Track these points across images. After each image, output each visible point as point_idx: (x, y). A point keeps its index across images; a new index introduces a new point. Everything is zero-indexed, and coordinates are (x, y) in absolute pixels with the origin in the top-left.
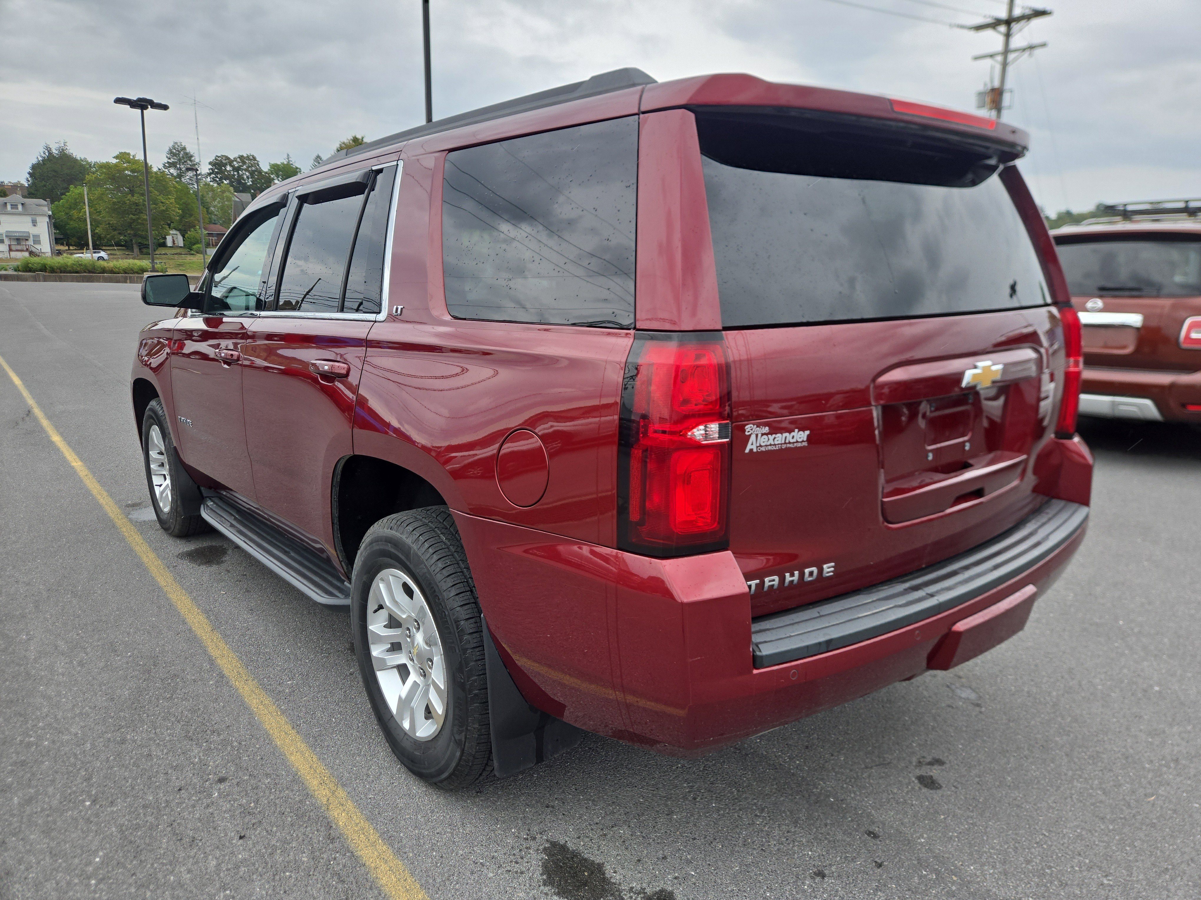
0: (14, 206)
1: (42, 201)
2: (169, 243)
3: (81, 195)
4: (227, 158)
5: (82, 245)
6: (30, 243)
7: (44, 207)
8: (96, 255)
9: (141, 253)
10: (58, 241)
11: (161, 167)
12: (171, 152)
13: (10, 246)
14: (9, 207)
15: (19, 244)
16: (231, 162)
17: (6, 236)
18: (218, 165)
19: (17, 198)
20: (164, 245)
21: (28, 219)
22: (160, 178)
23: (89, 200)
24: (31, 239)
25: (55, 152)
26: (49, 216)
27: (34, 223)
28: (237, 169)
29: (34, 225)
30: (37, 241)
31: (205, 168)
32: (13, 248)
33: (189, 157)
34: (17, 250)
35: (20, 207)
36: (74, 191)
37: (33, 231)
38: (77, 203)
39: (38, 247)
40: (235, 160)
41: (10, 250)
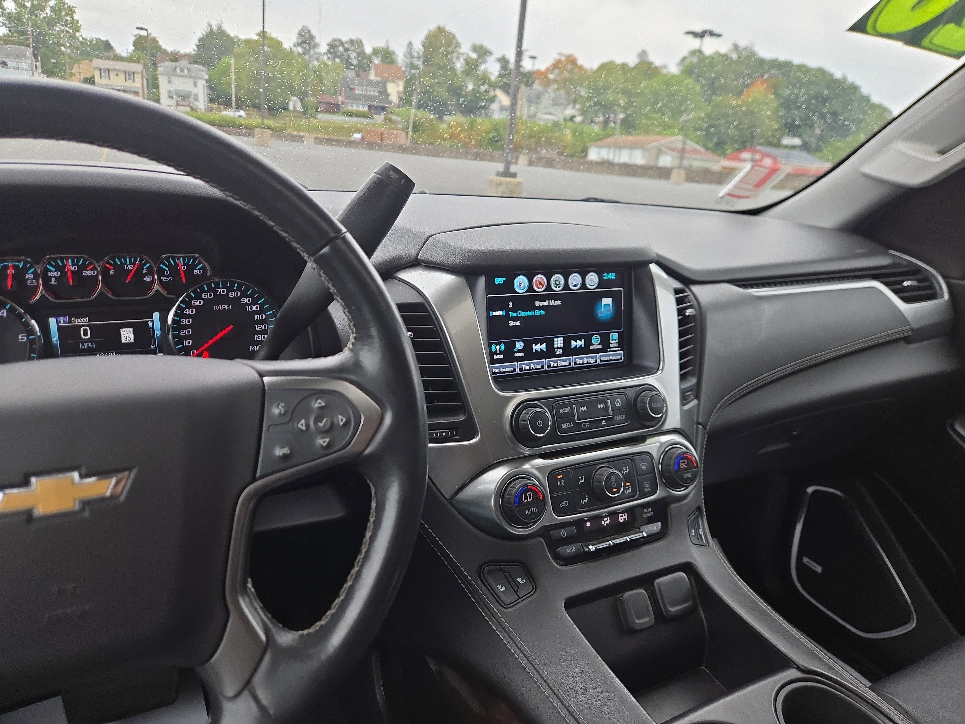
0: (182, 70)
1: (201, 67)
2: (291, 107)
3: (229, 64)
4: (340, 41)
5: (228, 104)
6: (192, 99)
7: (203, 72)
8: (237, 114)
9: (270, 114)
10: (211, 100)
11: (292, 46)
12: (300, 33)
13: (177, 101)
14: (178, 70)
15: (183, 100)
16: (342, 43)
17: (176, 94)
18: (333, 46)
19: (184, 63)
20: (286, 109)
21: (191, 81)
22: (289, 55)
23: (235, 69)
24: (192, 97)
25: (215, 28)
26: (206, 80)
27: (195, 84)
28: (347, 50)
29: (195, 86)
30: (196, 100)
31: (323, 48)
32: (180, 103)
33: (312, 37)
34: (182, 105)
35: (186, 71)
36: (225, 60)
37: (194, 90)
38: (226, 70)
39: (196, 103)
40: (347, 42)
41: (177, 105)
